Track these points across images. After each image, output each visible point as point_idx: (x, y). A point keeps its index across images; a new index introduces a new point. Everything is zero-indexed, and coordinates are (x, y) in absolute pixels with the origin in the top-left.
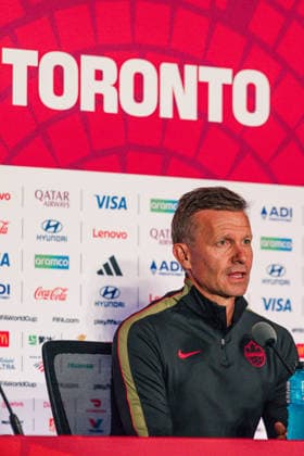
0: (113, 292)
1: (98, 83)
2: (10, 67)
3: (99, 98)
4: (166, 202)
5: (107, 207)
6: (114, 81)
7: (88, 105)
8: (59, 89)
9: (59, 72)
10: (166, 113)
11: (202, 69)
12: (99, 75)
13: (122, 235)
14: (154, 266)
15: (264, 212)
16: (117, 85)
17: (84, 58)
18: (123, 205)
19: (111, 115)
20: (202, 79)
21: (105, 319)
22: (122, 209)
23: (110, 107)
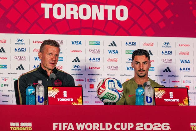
0: (77, 67)
1: (72, 11)
2: (44, 9)
3: (72, 16)
4: (94, 42)
5: (75, 44)
6: (77, 10)
7: (69, 17)
8: (59, 13)
9: (59, 9)
10: (94, 18)
11: (105, 6)
12: (72, 9)
13: (80, 51)
14: (90, 59)
15: (127, 43)
16: (78, 12)
17: (67, 5)
18: (80, 43)
19: (76, 20)
20: (105, 9)
21: (75, 74)
22: (80, 44)
23: (76, 17)
